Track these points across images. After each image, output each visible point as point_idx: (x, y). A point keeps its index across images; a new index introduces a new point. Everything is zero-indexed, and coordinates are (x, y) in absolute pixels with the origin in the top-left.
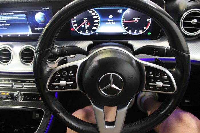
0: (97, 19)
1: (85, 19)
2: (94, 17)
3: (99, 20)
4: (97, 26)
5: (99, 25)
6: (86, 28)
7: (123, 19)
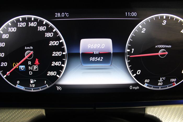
0: (59, 48)
1: (28, 48)
2: (52, 43)
3: (63, 51)
4: (58, 69)
5: (64, 66)
6: (31, 73)
7: (129, 48)
